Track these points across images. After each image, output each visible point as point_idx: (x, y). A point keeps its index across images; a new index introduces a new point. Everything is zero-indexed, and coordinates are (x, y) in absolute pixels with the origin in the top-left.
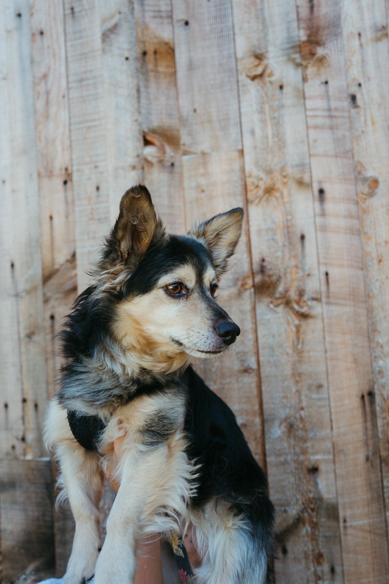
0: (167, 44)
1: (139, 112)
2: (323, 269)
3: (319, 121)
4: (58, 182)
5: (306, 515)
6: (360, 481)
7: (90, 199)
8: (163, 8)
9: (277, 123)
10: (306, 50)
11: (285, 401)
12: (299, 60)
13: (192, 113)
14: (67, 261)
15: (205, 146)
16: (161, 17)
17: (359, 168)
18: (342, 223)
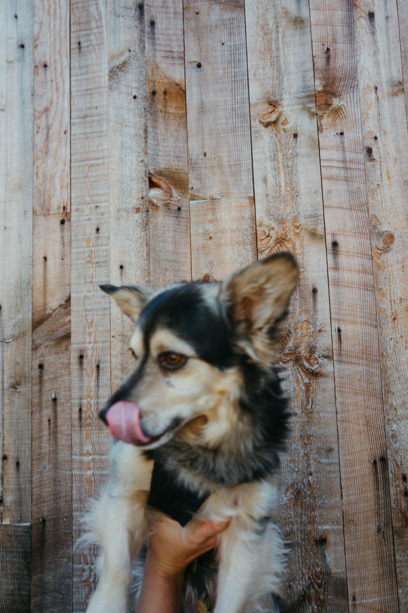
0: (177, 85)
1: (146, 153)
2: (335, 325)
3: (334, 172)
4: (55, 222)
5: (312, 591)
6: (370, 555)
7: (89, 240)
8: (175, 49)
9: (291, 172)
10: (321, 100)
11: (292, 465)
12: (314, 110)
13: (201, 157)
14: (61, 306)
15: (214, 191)
16: (173, 58)
17: (374, 223)
18: (356, 278)
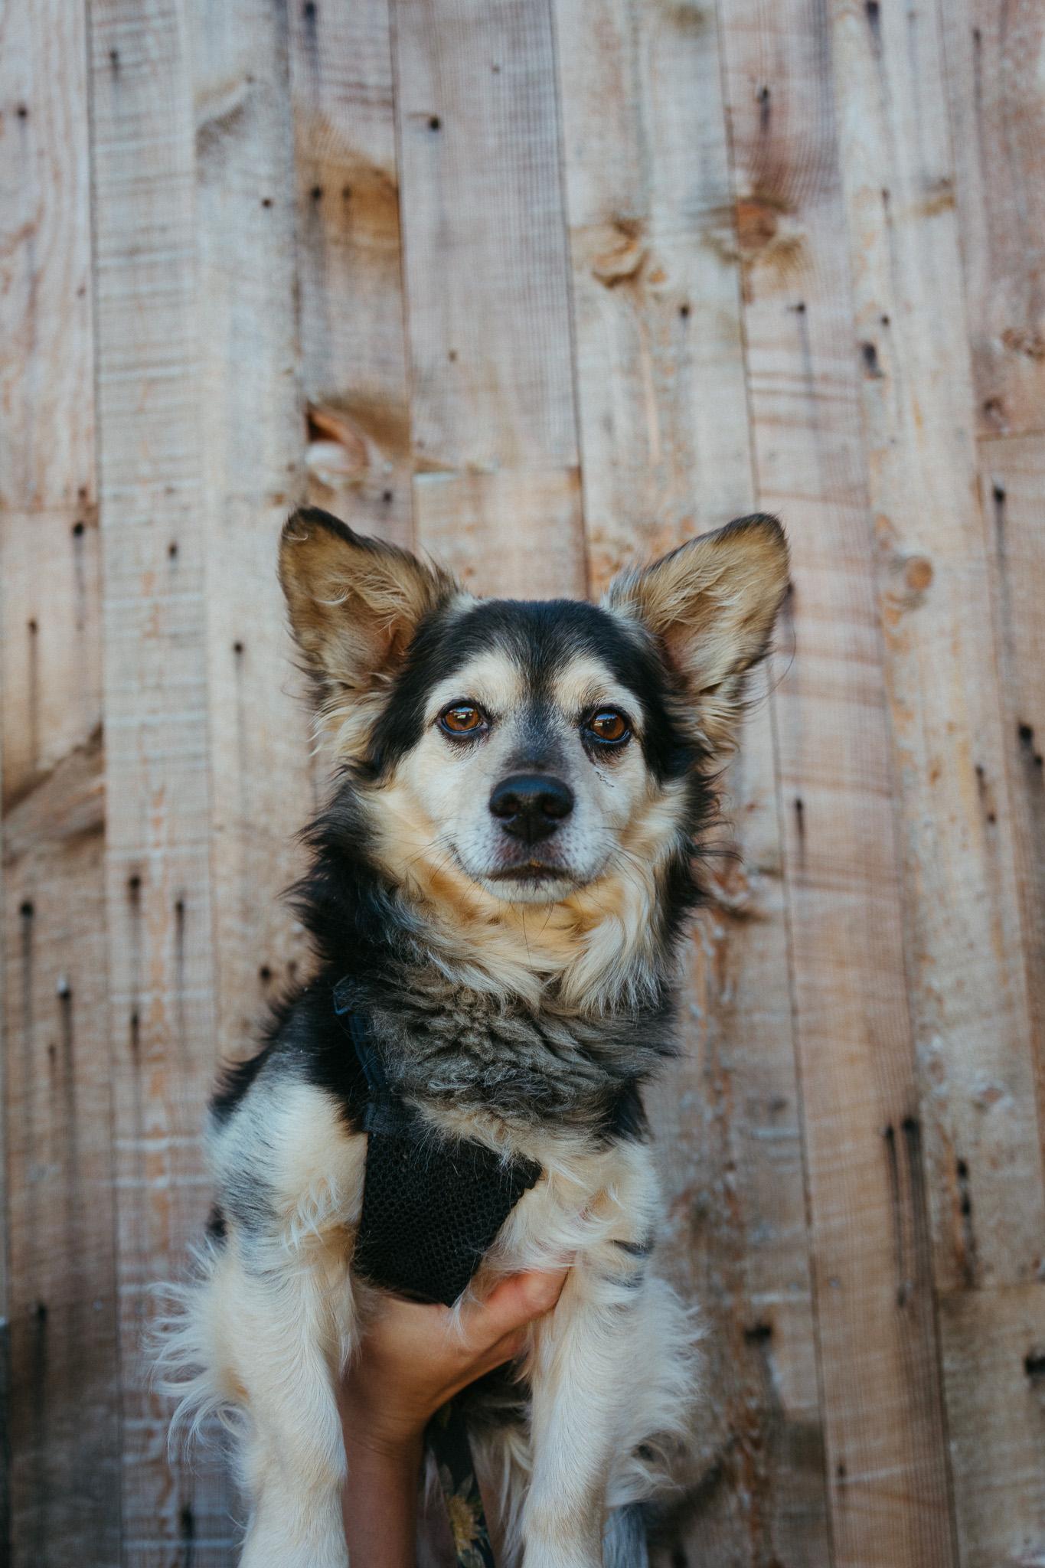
0: (378, 173)
1: (298, 351)
2: (789, 793)
3: (783, 406)
4: (56, 529)
5: (738, 1458)
6: (880, 1361)
7: (149, 578)
8: (372, 79)
9: (673, 404)
10: (750, 222)
11: (684, 1146)
12: (731, 245)
13: (444, 361)
14: (77, 750)
15: (478, 450)
16: (365, 102)
17: (883, 532)
18: (839, 672)
